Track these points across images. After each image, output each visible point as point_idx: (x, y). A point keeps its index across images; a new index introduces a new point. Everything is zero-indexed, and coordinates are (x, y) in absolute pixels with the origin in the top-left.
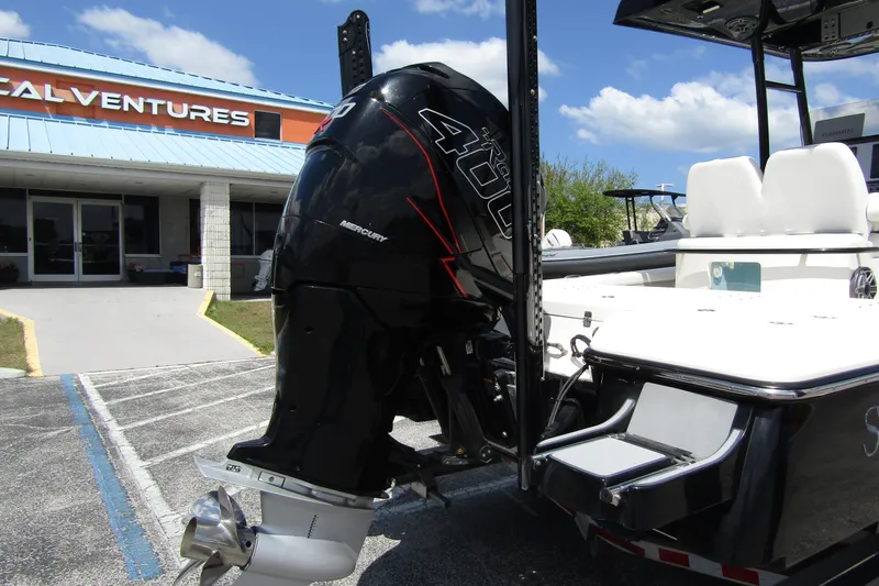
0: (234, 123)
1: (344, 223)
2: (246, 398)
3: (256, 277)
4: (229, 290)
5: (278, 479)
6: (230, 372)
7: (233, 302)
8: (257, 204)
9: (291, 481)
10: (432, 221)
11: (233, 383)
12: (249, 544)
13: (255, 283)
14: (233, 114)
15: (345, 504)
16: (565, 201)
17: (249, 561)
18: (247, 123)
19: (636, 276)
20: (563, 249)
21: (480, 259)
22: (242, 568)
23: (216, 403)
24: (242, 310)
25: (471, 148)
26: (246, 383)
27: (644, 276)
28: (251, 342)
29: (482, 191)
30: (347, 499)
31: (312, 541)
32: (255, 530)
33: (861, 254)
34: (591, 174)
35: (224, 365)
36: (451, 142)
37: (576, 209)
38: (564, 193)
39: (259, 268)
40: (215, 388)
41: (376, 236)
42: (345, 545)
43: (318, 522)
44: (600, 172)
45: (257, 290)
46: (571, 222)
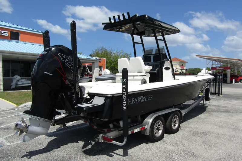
0: (3, 35)
1: (45, 72)
2: (15, 116)
3: (11, 84)
4: (2, 88)
5: (33, 117)
6: (7, 110)
7: (4, 92)
8: (11, 61)
9: (35, 117)
10: (61, 72)
11: (10, 113)
12: (27, 128)
13: (11, 86)
14: (2, 32)
15: (46, 121)
16: (111, 61)
17: (28, 131)
18: (7, 35)
19: (111, 81)
20: (108, 75)
21: (70, 78)
22: (26, 132)
23: (5, 117)
24: (8, 94)
25: (67, 60)
26: (13, 113)
27: (113, 81)
28: (13, 103)
29: (70, 67)
30: (46, 120)
31: (39, 128)
32: (28, 126)
33: (144, 77)
34: (119, 53)
35: (5, 109)
36: (64, 59)
37: (115, 63)
38: (111, 58)
39: (13, 81)
40: (4, 114)
41: (51, 74)
42: (46, 129)
43: (40, 124)
44: (121, 52)
45: (12, 88)
46: (113, 67)
